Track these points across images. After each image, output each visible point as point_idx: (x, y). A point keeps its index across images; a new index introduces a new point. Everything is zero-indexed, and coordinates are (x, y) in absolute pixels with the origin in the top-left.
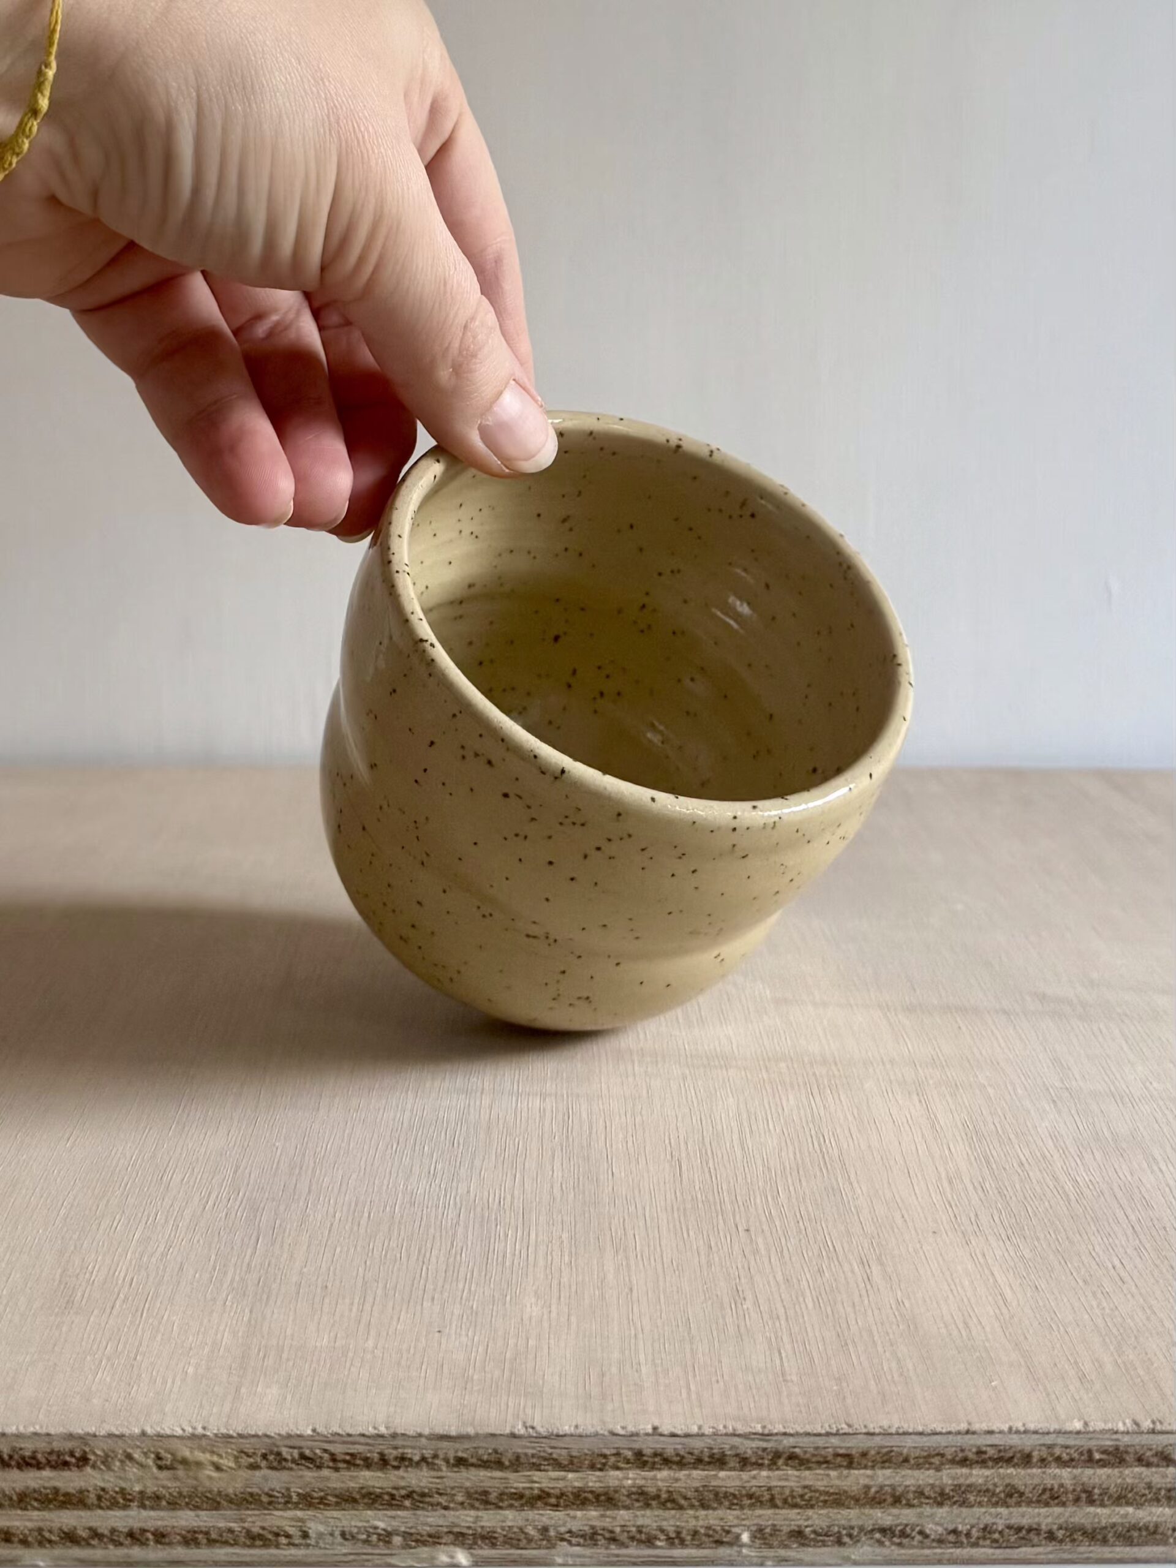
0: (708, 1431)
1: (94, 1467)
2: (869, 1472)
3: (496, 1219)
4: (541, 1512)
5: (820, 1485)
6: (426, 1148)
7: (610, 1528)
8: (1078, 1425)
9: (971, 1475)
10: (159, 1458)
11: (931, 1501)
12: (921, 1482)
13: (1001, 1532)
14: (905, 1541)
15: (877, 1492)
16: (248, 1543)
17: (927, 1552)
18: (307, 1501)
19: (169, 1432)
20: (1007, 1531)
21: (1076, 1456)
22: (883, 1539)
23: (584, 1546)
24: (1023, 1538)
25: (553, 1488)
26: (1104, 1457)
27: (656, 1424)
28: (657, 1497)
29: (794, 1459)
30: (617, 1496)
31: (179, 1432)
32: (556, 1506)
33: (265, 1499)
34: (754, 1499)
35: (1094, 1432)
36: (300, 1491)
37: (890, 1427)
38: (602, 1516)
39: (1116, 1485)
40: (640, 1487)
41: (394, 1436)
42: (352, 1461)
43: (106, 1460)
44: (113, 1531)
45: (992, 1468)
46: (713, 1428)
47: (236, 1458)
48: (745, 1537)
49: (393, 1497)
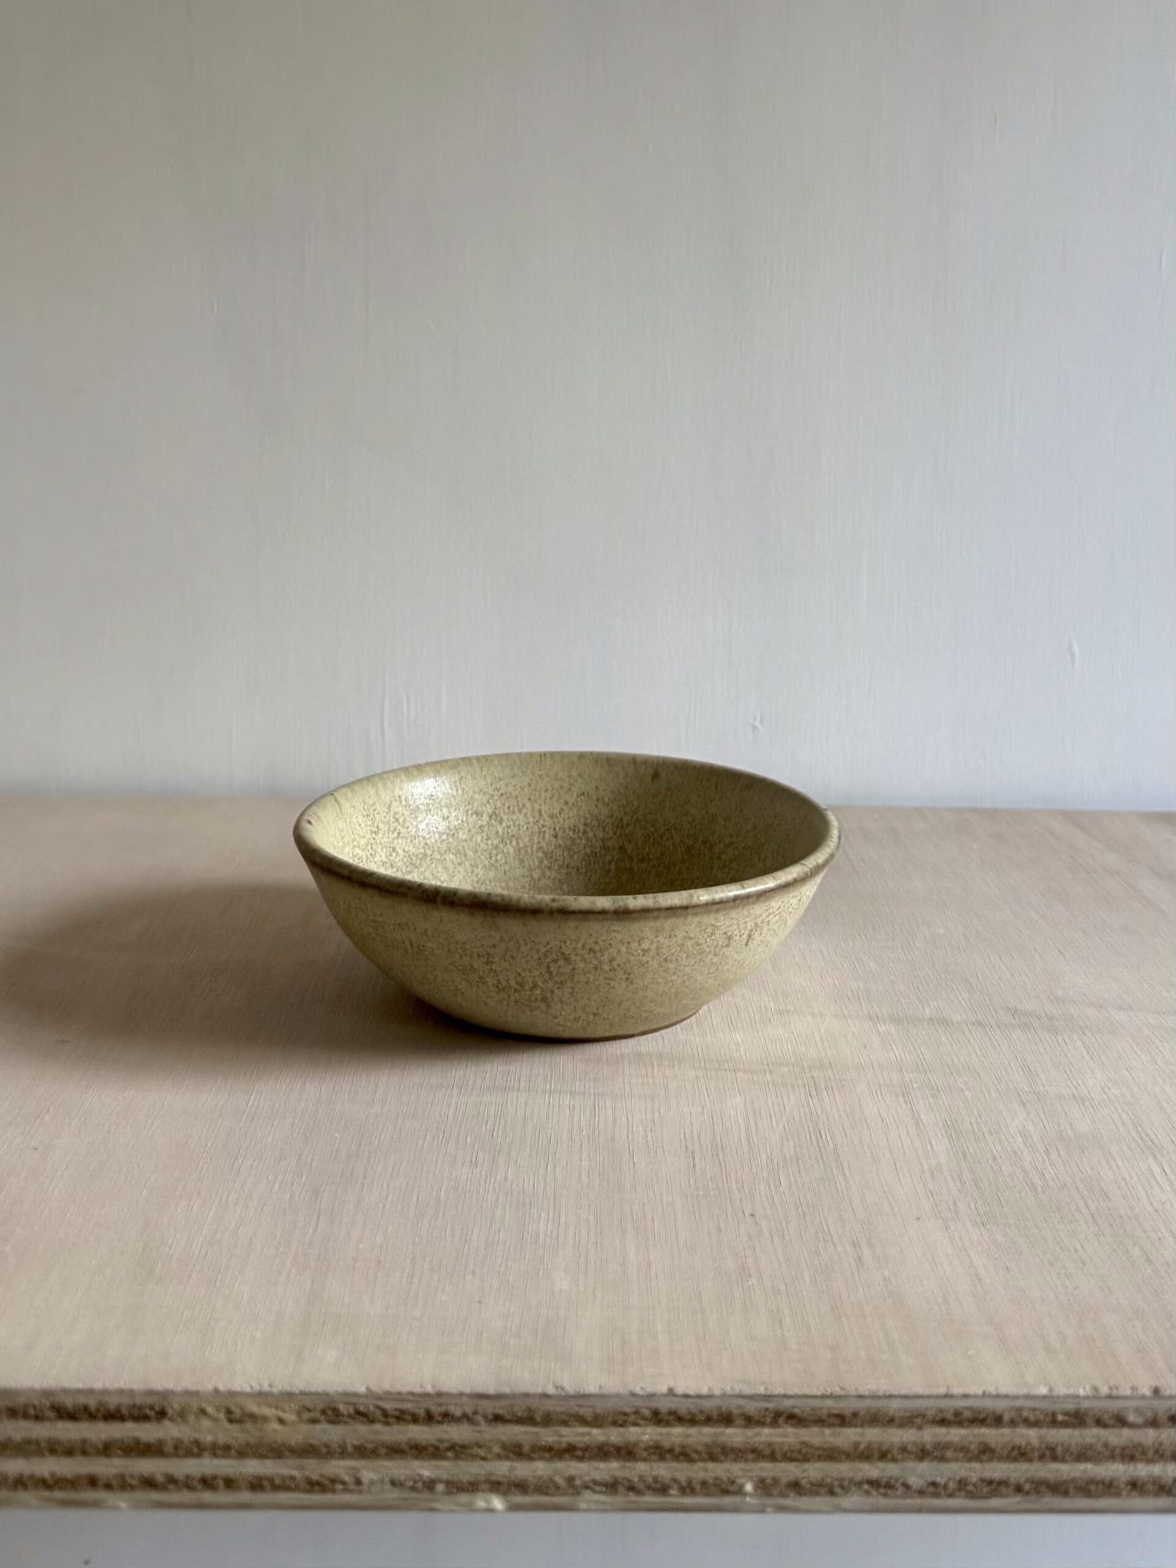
0: (717, 1392)
1: (172, 1419)
2: (859, 1430)
3: (530, 1203)
4: (569, 1463)
5: (817, 1441)
6: (469, 1140)
7: (630, 1478)
8: (1043, 1390)
9: (948, 1433)
10: (229, 1412)
11: (913, 1457)
12: (904, 1439)
13: (974, 1485)
14: (889, 1492)
15: (865, 1448)
16: (308, 1487)
17: (909, 1501)
18: (363, 1452)
19: (239, 1389)
20: (980, 1483)
21: (1042, 1417)
22: (870, 1489)
23: (606, 1492)
24: (995, 1490)
25: (579, 1442)
26: (1066, 1418)
27: (672, 1384)
28: (671, 1451)
29: (793, 1419)
30: (636, 1450)
31: (248, 1389)
32: (581, 1459)
33: (324, 1450)
34: (757, 1453)
35: (1058, 1397)
36: (356, 1442)
37: (878, 1390)
38: (623, 1467)
39: (1076, 1445)
40: (657, 1442)
41: (440, 1395)
42: (402, 1417)
43: (183, 1415)
44: (187, 1477)
45: (968, 1427)
46: (722, 1389)
47: (298, 1413)
48: (749, 1487)
49: (437, 1448)
